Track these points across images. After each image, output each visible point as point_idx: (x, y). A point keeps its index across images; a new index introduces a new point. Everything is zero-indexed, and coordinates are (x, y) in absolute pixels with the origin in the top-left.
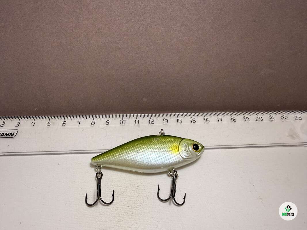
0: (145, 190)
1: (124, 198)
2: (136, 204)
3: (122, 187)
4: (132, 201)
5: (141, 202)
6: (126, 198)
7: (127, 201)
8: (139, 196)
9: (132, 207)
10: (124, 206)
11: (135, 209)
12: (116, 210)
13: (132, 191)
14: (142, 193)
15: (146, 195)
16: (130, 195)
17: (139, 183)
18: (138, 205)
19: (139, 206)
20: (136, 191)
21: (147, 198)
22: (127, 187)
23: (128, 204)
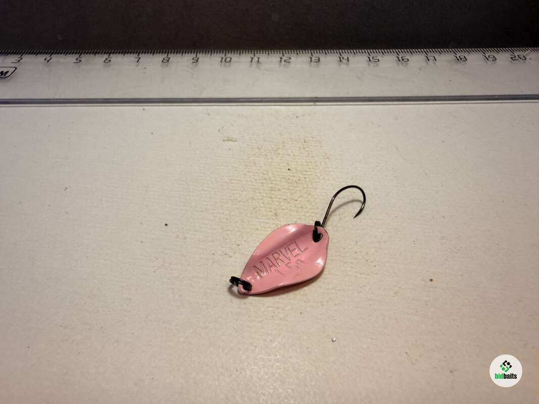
1: (279, 158)
2: (304, 166)
3: (273, 142)
4: (297, 162)
5: (315, 164)
6: (284, 158)
7: (285, 162)
8: (310, 156)
9: (297, 170)
10: (281, 169)
11: (303, 173)
12: (264, 175)
13: (296, 147)
14: (316, 150)
15: (326, 154)
16: (291, 153)
17: (308, 136)
18: (309, 168)
19: (311, 169)
20: (304, 148)
21: (328, 158)
22: (283, 143)
23: (288, 166)
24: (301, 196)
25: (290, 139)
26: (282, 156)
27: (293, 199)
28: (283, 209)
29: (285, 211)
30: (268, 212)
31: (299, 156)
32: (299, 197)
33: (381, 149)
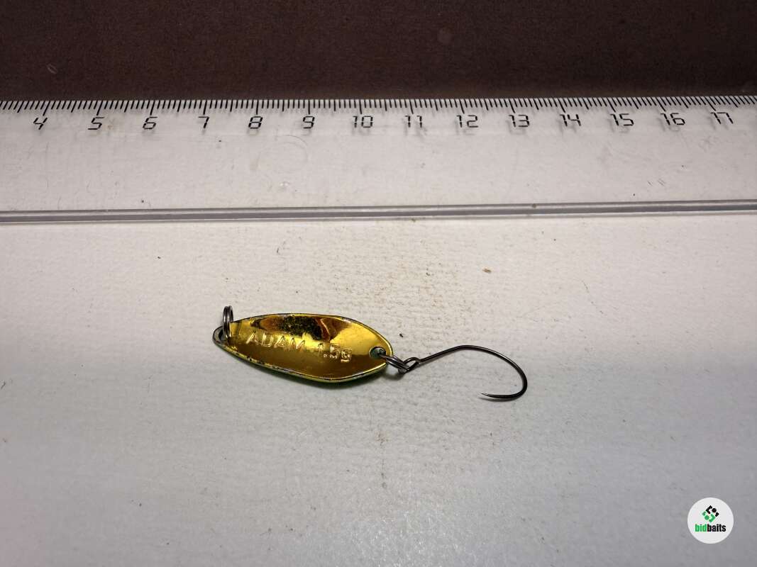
0: (456, 284)
2: (428, 329)
3: (372, 275)
4: (415, 318)
6: (393, 310)
7: (394, 318)
8: (438, 305)
9: (414, 338)
11: (427, 343)
13: (413, 287)
14: (449, 293)
15: (464, 301)
16: (404, 300)
17: (434, 264)
18: (436, 333)
19: (440, 335)
20: (426, 288)
21: (467, 310)
22: (390, 277)
23: (399, 327)
24: (423, 395)
25: (404, 268)
26: (390, 305)
27: (409, 402)
28: (392, 425)
29: (396, 428)
30: (366, 431)
31: (418, 305)
32: (420, 397)
33: (560, 288)
